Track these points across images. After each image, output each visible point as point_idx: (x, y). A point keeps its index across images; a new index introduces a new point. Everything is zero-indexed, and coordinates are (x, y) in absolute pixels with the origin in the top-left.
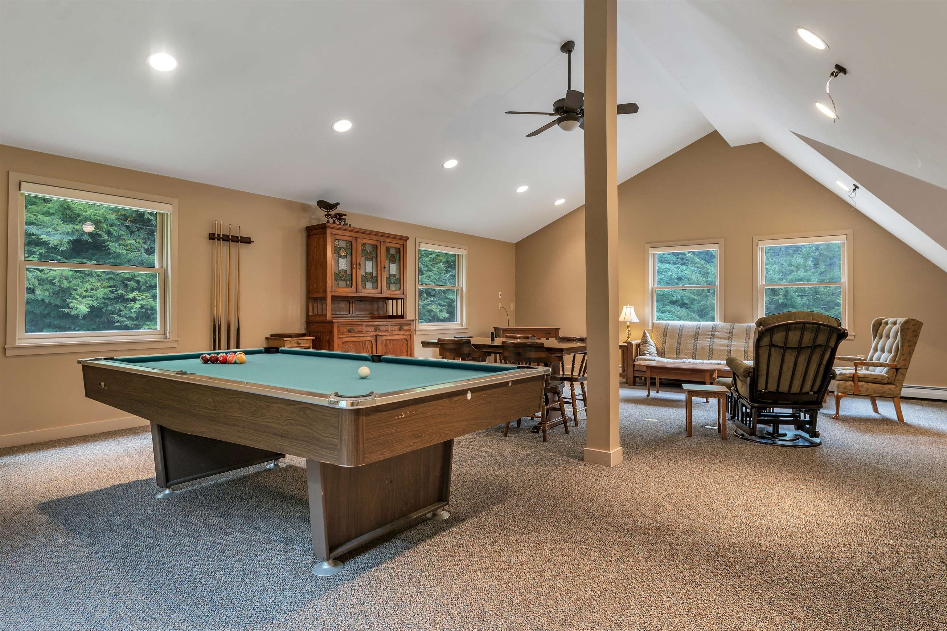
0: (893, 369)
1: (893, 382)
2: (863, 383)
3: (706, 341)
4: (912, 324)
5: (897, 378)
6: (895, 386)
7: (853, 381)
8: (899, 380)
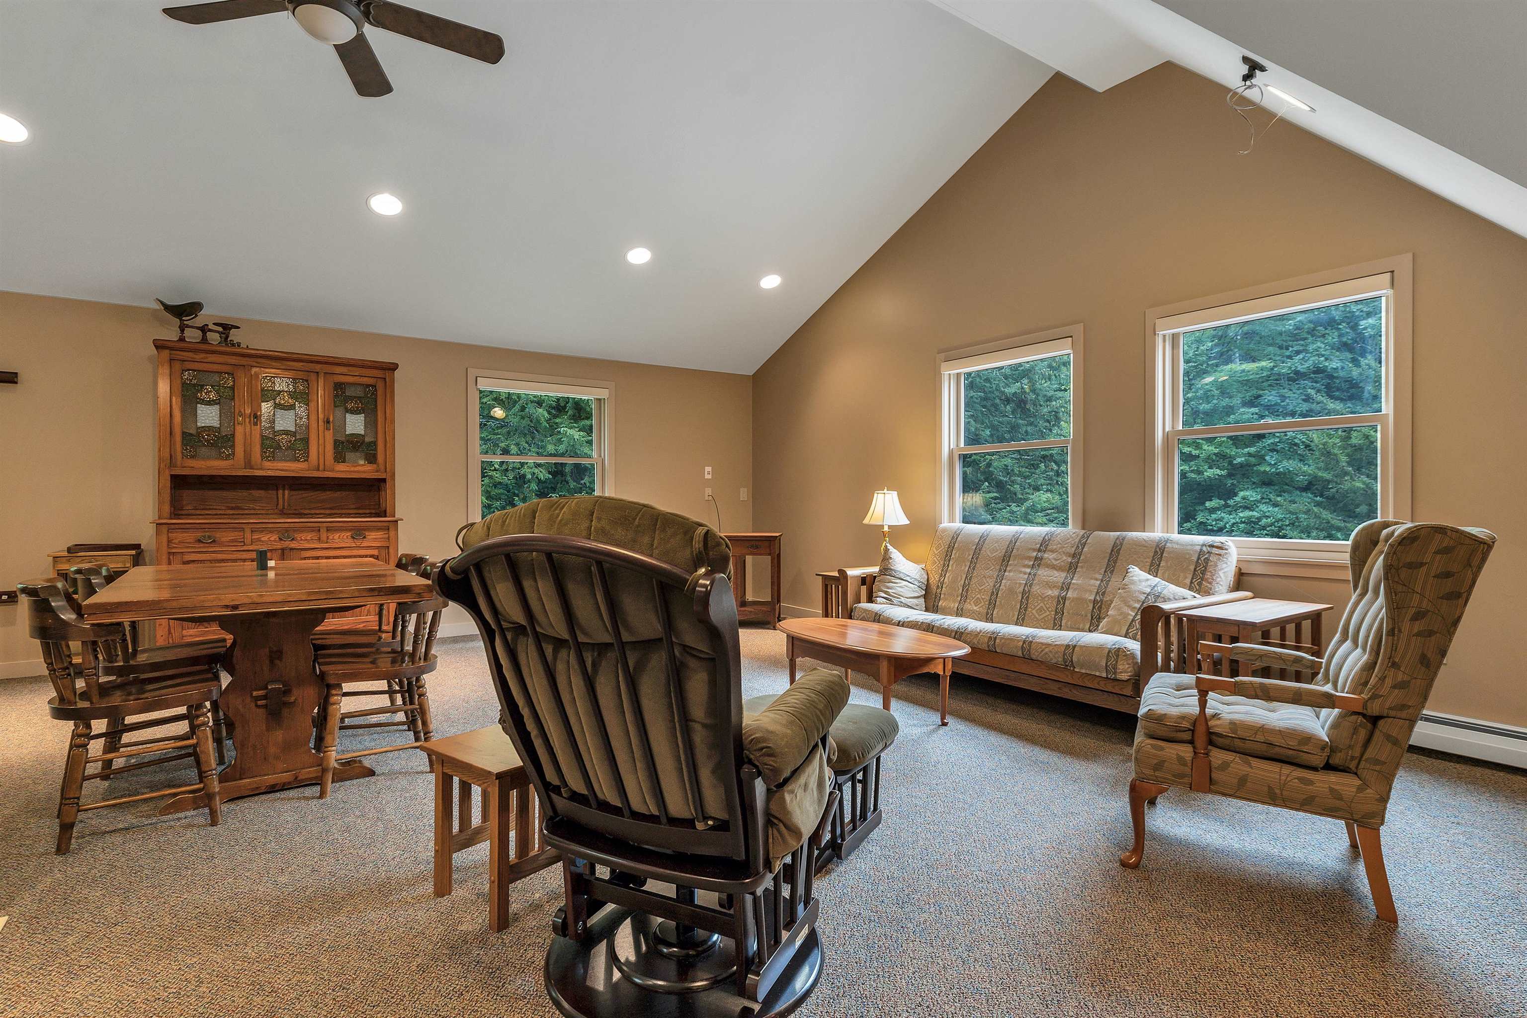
0: (1354, 717)
1: (1352, 766)
2: (1229, 756)
3: (1021, 572)
4: (1433, 548)
5: (1370, 753)
6: (1358, 782)
7: (1191, 742)
8: (1377, 762)
